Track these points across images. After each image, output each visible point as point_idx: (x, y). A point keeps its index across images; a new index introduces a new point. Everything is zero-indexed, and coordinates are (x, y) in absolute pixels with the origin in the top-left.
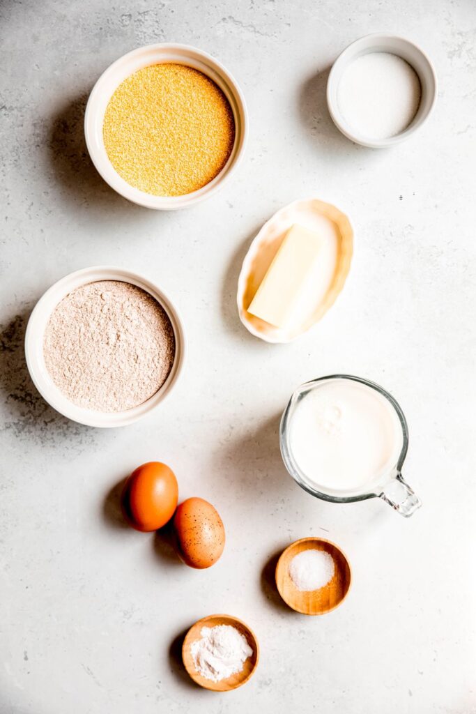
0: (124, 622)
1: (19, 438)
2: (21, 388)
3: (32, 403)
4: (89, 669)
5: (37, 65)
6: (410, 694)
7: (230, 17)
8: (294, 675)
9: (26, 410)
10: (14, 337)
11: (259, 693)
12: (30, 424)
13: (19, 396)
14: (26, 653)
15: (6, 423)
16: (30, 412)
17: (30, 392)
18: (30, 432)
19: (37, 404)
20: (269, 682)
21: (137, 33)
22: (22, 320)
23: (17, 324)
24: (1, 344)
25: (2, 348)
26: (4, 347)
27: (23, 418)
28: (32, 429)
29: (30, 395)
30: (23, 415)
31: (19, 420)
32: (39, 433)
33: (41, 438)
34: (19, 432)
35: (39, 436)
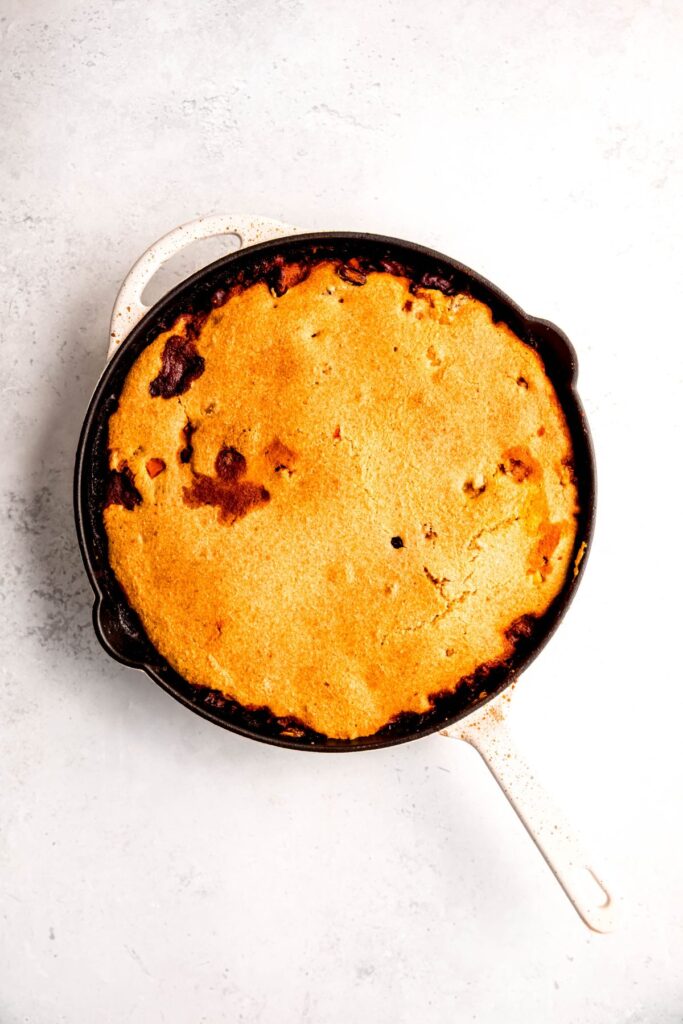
0: (180, 890)
1: (45, 648)
2: (48, 581)
4: (134, 952)
5: (73, 165)
6: (557, 986)
7: (323, 105)
8: (404, 960)
9: (54, 611)
10: (41, 515)
11: (357, 985)
12: (59, 629)
13: (45, 592)
14: (51, 929)
15: (28, 628)
16: (59, 613)
17: (60, 587)
18: (60, 639)
19: (68, 603)
20: (370, 970)
21: (201, 124)
22: (50, 494)
23: (44, 499)
24: (23, 525)
25: (24, 530)
26: (27, 528)
27: (50, 622)
28: (62, 636)
29: (60, 591)
30: (50, 617)
31: (46, 624)
32: (71, 640)
33: (74, 648)
34: (46, 639)
35: (71, 645)
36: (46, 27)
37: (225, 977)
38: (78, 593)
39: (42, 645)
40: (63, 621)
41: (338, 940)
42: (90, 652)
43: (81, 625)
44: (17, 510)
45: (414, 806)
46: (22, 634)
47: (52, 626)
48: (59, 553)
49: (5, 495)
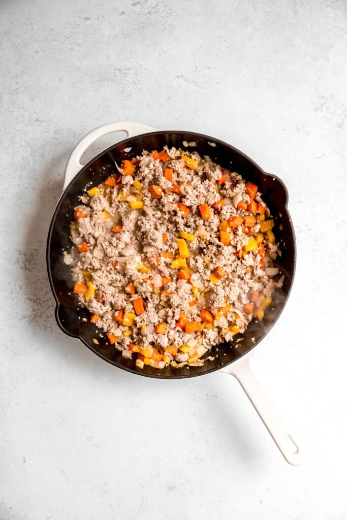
0: (86, 444)
1: (30, 325)
2: (34, 294)
3: (40, 304)
4: (63, 471)
5: (60, 96)
6: (261, 502)
7: (182, 76)
8: (190, 484)
9: (36, 308)
10: (33, 262)
11: (167, 494)
12: (38, 317)
13: (32, 299)
14: (24, 458)
15: (23, 315)
16: (38, 309)
18: (38, 322)
19: (43, 305)
20: (173, 488)
21: (123, 81)
22: (38, 252)
23: (35, 255)
24: (24, 266)
25: (24, 269)
26: (26, 268)
27: (34, 313)
28: (39, 320)
29: (40, 299)
30: (34, 311)
31: (32, 314)
32: (43, 322)
33: (44, 326)
34: (31, 321)
35: (43, 325)
36: (52, 30)
37: (105, 486)
38: (48, 300)
39: (29, 324)
40: (40, 313)
41: (160, 472)
42: (52, 329)
43: (48, 315)
44: (22, 259)
45: (200, 412)
46: (20, 318)
47: (34, 315)
48: (40, 281)
49: (17, 251)
